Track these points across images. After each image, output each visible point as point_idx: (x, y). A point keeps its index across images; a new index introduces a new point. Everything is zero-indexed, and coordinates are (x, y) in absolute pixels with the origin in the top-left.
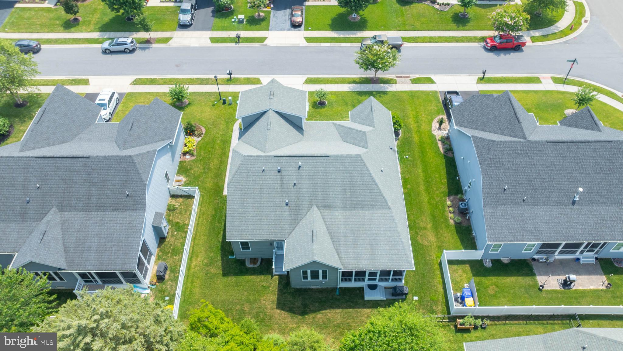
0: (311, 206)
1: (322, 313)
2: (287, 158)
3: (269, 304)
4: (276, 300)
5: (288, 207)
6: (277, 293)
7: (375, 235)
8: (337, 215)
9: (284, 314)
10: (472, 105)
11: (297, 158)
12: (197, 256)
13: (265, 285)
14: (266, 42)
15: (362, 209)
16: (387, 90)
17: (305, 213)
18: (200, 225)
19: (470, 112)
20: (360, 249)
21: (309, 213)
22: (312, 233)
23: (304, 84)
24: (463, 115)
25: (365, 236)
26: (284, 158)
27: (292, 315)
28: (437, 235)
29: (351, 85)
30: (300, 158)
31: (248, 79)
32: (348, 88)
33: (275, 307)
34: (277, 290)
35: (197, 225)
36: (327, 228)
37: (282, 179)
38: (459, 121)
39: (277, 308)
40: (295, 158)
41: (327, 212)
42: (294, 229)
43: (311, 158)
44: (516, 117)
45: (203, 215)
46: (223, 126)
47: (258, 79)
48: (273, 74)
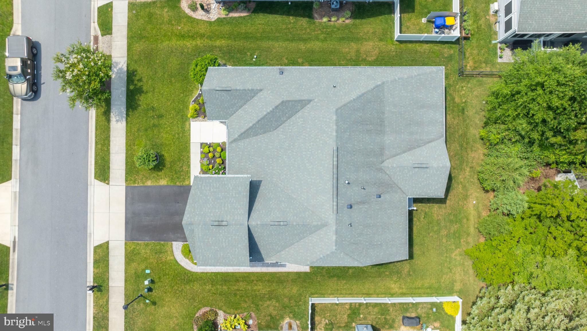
0: (381, 170)
2: (339, 198)
3: (442, 211)
4: (438, 205)
5: (382, 195)
6: (431, 204)
7: (412, 102)
8: (389, 141)
9: (450, 196)
11: (339, 185)
12: (390, 288)
13: (423, 217)
14: (8, 244)
15: (383, 113)
16: (125, 69)
17: (387, 176)
18: (350, 292)
20: (424, 119)
21: (388, 172)
22: (416, 169)
23: (108, 184)
25: (412, 113)
26: (339, 201)
28: (365, 39)
29: (113, 118)
30: (339, 182)
31: (96, 262)
32: (119, 123)
33: (444, 205)
34: (428, 204)
35: (351, 295)
36: (404, 152)
37: (357, 203)
39: (445, 204)
40: (339, 188)
41: (387, 153)
42: (400, 188)
43: (339, 169)
46: (196, 286)
47: (96, 248)
48: (85, 227)
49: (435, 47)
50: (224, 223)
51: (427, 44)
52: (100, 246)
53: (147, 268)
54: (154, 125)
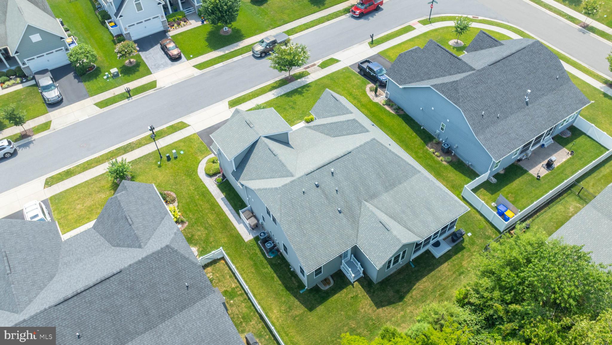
0: (360, 202)
1: (414, 289)
2: (318, 171)
3: (369, 309)
4: (371, 302)
5: (342, 214)
6: (367, 296)
7: (425, 199)
8: (385, 198)
9: (387, 309)
10: (404, 63)
11: (326, 166)
13: (352, 296)
14: (159, 85)
15: (400, 183)
16: (308, 83)
17: (359, 212)
19: (407, 69)
20: (422, 216)
21: (362, 210)
22: (381, 224)
23: (229, 108)
24: (401, 75)
25: (418, 203)
26: (315, 172)
27: (393, 305)
29: (274, 91)
30: (329, 165)
31: (172, 126)
32: (273, 95)
33: (375, 308)
34: (366, 294)
36: (387, 214)
37: (323, 191)
38: (400, 80)
39: (378, 308)
40: (325, 167)
41: (375, 201)
42: (358, 231)
43: (337, 161)
44: (454, 56)
45: (243, 270)
46: (188, 181)
47: (182, 122)
48: (192, 112)
49: (484, 223)
50: (252, 126)
51: (481, 216)
52: (184, 123)
53: (184, 151)
54: (285, 109)
